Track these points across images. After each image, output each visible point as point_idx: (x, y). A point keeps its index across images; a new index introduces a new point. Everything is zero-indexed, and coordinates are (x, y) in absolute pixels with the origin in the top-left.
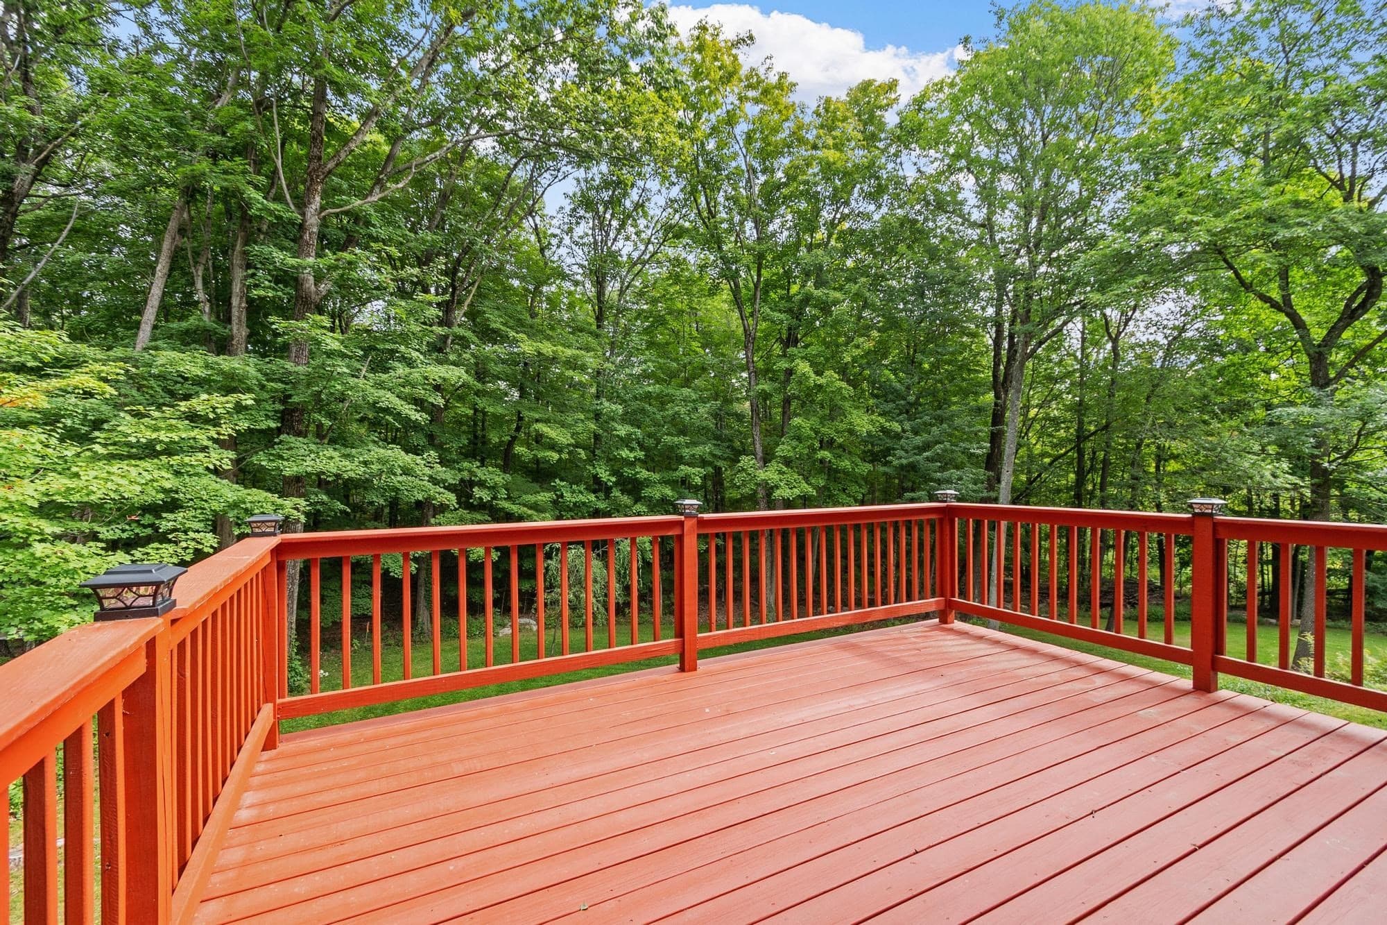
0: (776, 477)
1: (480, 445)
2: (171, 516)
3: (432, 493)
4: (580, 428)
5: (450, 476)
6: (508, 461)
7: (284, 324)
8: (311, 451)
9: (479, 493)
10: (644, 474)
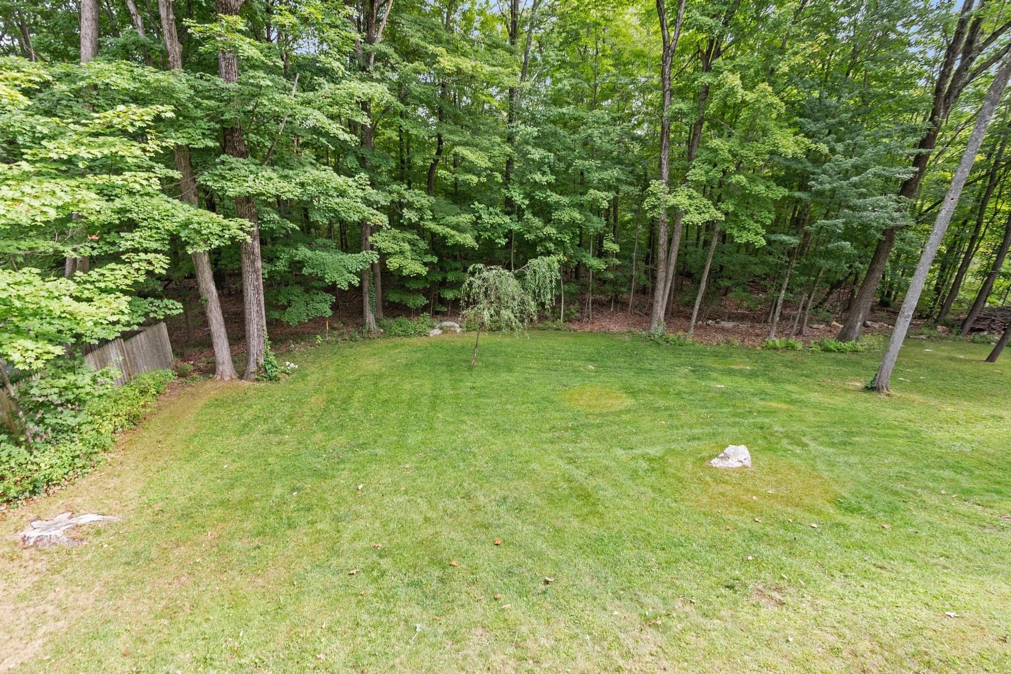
0: (687, 202)
1: (406, 169)
2: (128, 235)
3: (366, 214)
4: (496, 151)
5: (382, 198)
6: (431, 184)
7: (201, 27)
8: (251, 172)
9: (409, 215)
10: (554, 197)
